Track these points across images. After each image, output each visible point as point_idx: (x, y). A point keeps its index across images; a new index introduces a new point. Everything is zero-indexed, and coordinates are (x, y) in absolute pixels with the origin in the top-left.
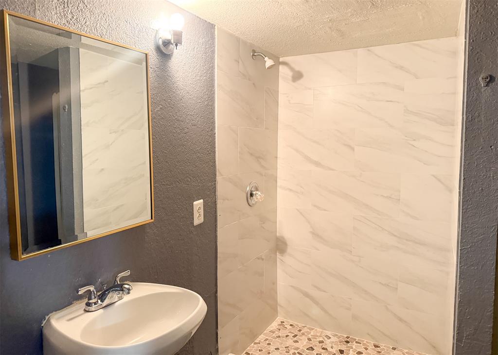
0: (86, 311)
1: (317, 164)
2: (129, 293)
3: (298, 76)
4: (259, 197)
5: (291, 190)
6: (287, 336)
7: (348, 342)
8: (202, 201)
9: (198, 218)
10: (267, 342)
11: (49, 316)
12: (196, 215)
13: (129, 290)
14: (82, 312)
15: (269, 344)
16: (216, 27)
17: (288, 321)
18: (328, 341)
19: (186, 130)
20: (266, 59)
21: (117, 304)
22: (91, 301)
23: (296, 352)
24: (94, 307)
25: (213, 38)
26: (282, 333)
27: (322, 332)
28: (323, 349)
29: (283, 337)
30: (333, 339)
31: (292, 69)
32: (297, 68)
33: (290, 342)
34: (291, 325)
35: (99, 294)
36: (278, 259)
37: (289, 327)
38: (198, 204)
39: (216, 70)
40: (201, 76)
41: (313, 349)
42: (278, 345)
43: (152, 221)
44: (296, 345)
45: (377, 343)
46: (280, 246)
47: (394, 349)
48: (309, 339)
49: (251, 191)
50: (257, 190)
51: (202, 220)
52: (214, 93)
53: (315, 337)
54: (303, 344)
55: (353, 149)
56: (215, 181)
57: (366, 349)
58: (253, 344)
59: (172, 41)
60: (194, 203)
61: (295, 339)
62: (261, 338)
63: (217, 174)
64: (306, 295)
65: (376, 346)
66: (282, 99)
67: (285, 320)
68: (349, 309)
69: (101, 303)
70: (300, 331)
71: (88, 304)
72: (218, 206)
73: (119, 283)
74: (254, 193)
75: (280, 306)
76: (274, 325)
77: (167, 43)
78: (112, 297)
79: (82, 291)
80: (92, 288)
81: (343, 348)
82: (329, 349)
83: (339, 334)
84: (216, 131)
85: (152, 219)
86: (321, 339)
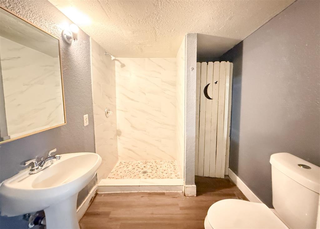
0: (30, 174)
1: (132, 100)
2: (59, 159)
3: (123, 66)
4: (111, 113)
5: (122, 111)
6: (124, 167)
7: (146, 163)
8: (87, 115)
9: (86, 123)
10: (116, 171)
11: (2, 183)
12: (85, 121)
13: (60, 157)
14: (28, 175)
15: (117, 171)
16: (90, 37)
17: (123, 161)
18: (139, 165)
19: (79, 82)
20: (112, 56)
21: (50, 167)
22: (33, 168)
23: (129, 171)
24: (36, 171)
25: (89, 42)
26: (122, 166)
27: (136, 162)
28: (138, 168)
29: (122, 167)
30: (141, 163)
31: (121, 63)
32: (123, 62)
33: (125, 169)
34: (124, 162)
35: (38, 163)
36: (118, 139)
37: (124, 163)
38: (86, 116)
39: (91, 57)
40: (84, 58)
41: (135, 169)
42: (121, 171)
43: (65, 124)
44: (128, 169)
45: (155, 161)
46: (119, 133)
47: (161, 161)
48: (132, 166)
49: (107, 111)
50: (109, 110)
51: (88, 124)
52: (90, 67)
53: (134, 164)
54: (130, 168)
55: (145, 94)
56: (92, 106)
57: (153, 164)
58: (110, 174)
59: (72, 37)
60: (84, 116)
61: (127, 167)
62: (114, 170)
63: (93, 103)
64: (130, 150)
65: (155, 162)
66: (117, 74)
67: (121, 161)
68: (145, 152)
69: (41, 168)
70: (128, 164)
71: (32, 170)
72: (94, 118)
73: (50, 156)
74: (108, 112)
75: (119, 156)
76: (118, 164)
77: (69, 38)
78: (48, 163)
79: (28, 163)
80: (34, 161)
81: (145, 165)
82: (140, 167)
83: (142, 161)
84: (92, 84)
85: (65, 123)
86: (137, 165)
